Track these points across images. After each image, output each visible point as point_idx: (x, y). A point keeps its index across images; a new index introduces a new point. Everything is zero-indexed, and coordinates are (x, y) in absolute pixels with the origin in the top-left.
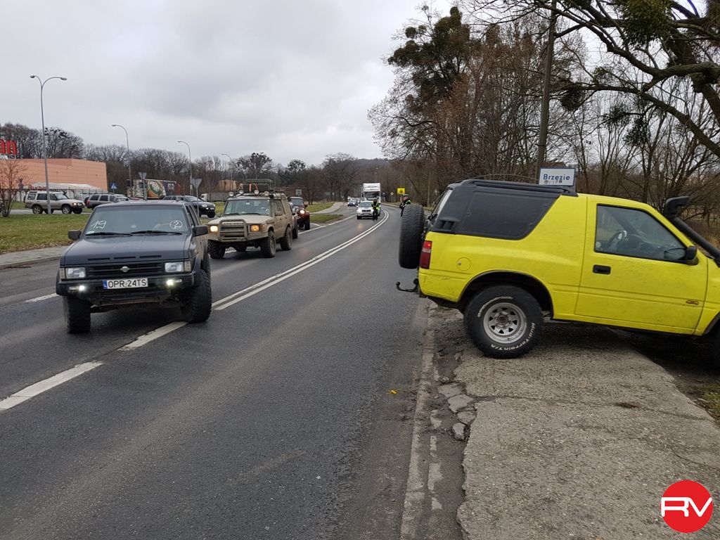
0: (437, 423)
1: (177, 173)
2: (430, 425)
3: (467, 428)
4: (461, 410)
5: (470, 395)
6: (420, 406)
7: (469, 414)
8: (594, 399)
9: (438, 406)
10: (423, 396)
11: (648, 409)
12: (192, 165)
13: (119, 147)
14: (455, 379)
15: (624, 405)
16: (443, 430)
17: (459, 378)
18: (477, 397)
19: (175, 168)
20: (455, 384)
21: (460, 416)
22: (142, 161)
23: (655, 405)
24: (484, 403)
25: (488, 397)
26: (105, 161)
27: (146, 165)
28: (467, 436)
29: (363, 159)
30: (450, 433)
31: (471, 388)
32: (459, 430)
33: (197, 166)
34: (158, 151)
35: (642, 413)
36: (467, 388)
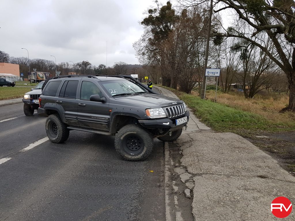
0: (176, 188)
1: (50, 69)
2: (173, 189)
3: (191, 191)
4: (187, 181)
5: (190, 173)
6: (167, 179)
7: (191, 184)
8: (247, 174)
9: (175, 179)
10: (167, 174)
11: (272, 179)
12: (57, 66)
13: (25, 58)
14: (182, 164)
15: (261, 177)
16: (180, 192)
17: (183, 164)
18: (193, 174)
19: (49, 67)
20: (182, 167)
21: (187, 184)
22: (35, 64)
23: (275, 176)
24: (197, 177)
25: (198, 174)
26: (19, 64)
27: (37, 66)
28: (192, 196)
29: (130, 65)
30: (183, 194)
31: (190, 169)
32: (188, 192)
33: (59, 67)
34: (42, 60)
35: (271, 181)
36: (188, 169)
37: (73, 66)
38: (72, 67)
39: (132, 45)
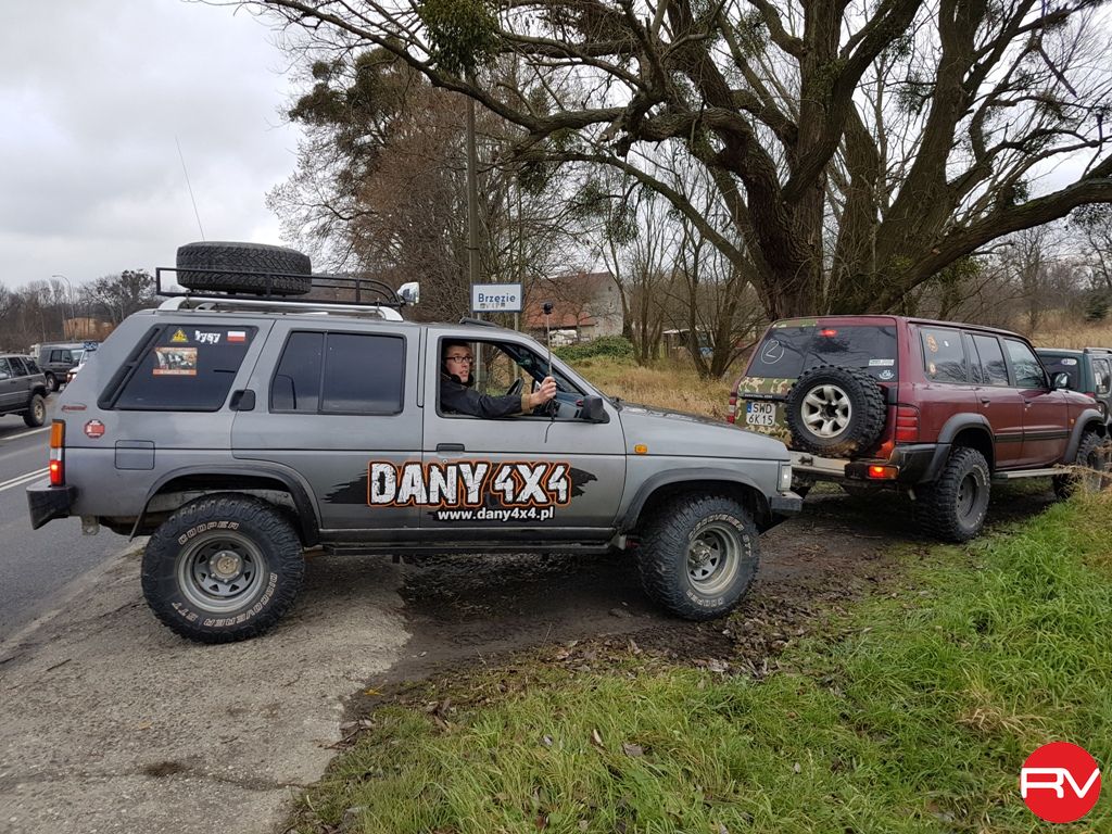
37: (81, 292)
38: (77, 296)
39: (265, 199)
